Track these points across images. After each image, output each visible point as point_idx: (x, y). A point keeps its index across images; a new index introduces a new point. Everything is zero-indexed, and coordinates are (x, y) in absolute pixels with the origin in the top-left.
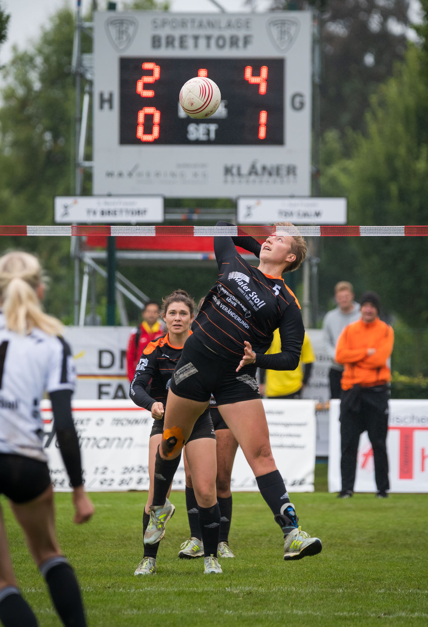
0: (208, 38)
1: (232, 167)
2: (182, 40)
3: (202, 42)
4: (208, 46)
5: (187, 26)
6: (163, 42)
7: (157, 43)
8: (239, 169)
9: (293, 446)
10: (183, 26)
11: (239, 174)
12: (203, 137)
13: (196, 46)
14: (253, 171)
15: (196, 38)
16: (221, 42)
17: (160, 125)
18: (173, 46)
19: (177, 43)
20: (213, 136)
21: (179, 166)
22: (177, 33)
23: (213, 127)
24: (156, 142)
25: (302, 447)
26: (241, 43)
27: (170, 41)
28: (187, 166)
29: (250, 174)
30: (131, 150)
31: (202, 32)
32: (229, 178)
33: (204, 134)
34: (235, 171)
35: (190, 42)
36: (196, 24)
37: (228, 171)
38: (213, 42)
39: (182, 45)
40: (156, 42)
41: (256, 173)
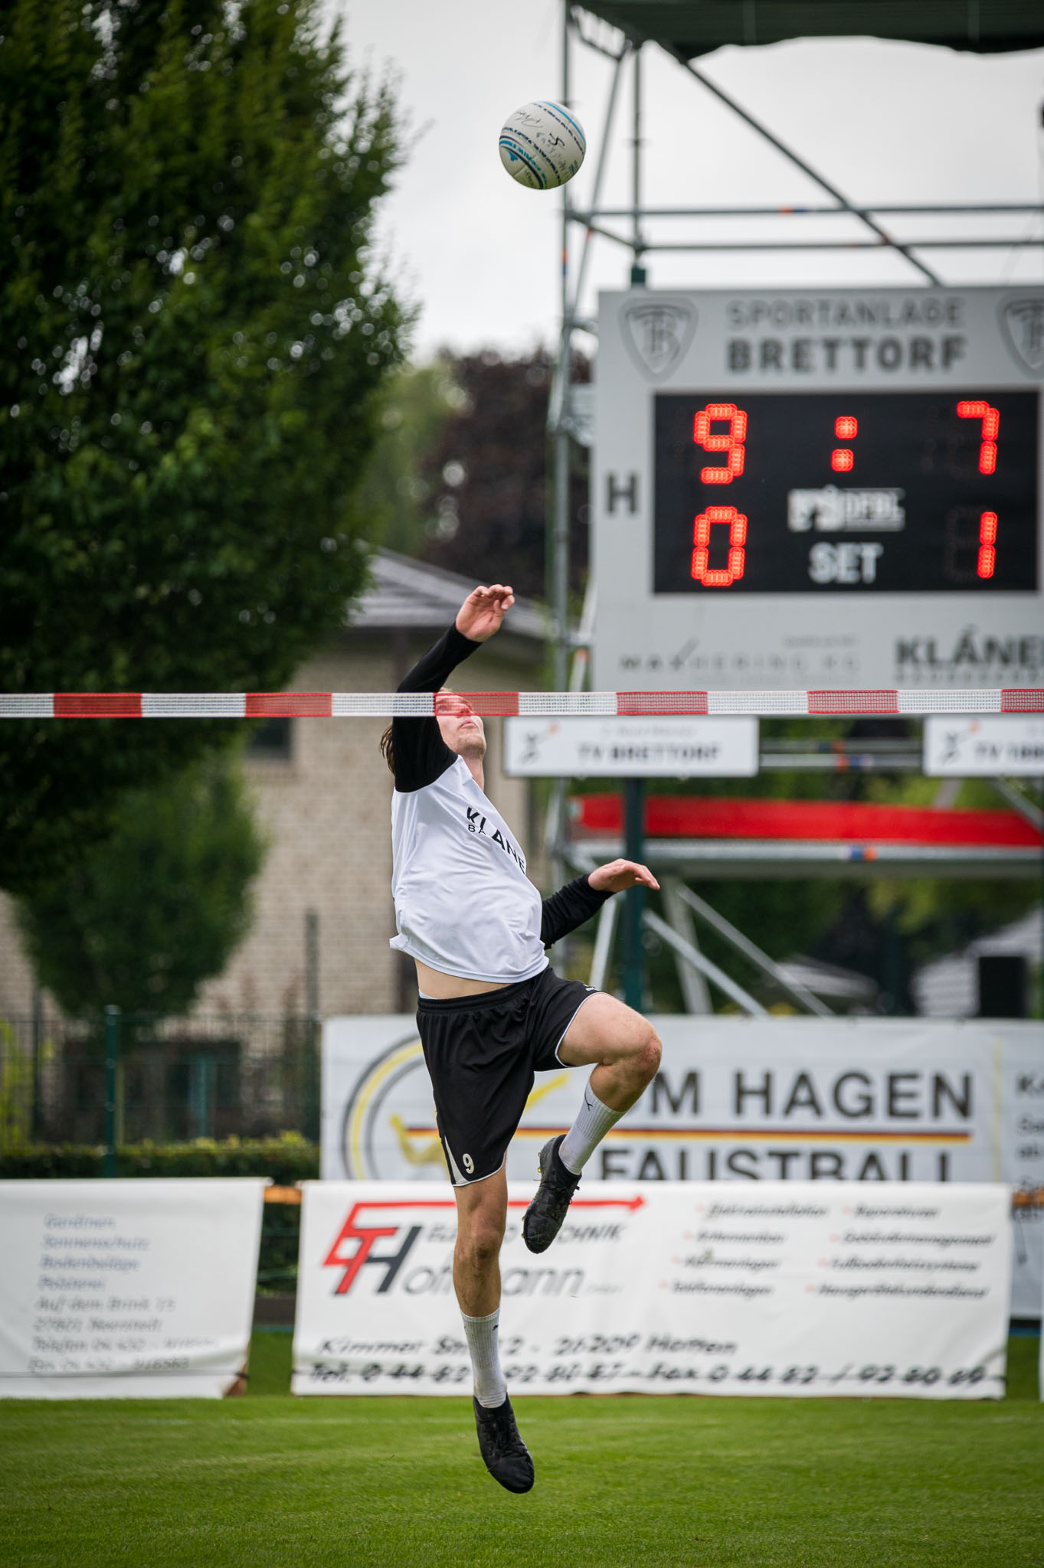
0: (860, 345)
1: (915, 645)
2: (800, 351)
3: (846, 356)
4: (860, 363)
5: (809, 318)
6: (755, 356)
7: (740, 359)
8: (931, 648)
9: (955, 1292)
10: (801, 320)
11: (932, 660)
12: (846, 576)
13: (832, 363)
14: (965, 651)
15: (831, 345)
16: (890, 355)
17: (748, 548)
18: (778, 366)
19: (786, 359)
20: (870, 571)
21: (791, 642)
22: (786, 336)
23: (870, 552)
24: (737, 587)
25: (980, 1294)
26: (937, 357)
27: (770, 354)
28: (808, 642)
29: (958, 659)
30: (680, 606)
31: (845, 332)
32: (909, 669)
33: (849, 569)
34: (921, 652)
35: (818, 356)
36: (833, 313)
37: (905, 652)
38: (871, 354)
39: (800, 362)
40: (738, 356)
41: (973, 658)
